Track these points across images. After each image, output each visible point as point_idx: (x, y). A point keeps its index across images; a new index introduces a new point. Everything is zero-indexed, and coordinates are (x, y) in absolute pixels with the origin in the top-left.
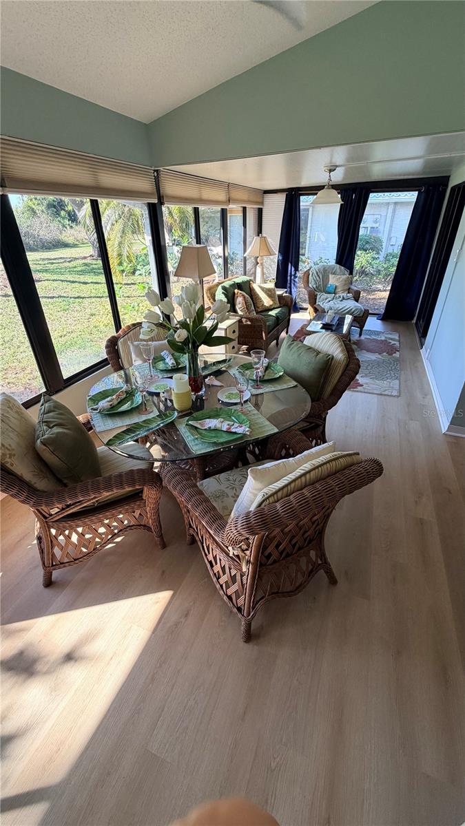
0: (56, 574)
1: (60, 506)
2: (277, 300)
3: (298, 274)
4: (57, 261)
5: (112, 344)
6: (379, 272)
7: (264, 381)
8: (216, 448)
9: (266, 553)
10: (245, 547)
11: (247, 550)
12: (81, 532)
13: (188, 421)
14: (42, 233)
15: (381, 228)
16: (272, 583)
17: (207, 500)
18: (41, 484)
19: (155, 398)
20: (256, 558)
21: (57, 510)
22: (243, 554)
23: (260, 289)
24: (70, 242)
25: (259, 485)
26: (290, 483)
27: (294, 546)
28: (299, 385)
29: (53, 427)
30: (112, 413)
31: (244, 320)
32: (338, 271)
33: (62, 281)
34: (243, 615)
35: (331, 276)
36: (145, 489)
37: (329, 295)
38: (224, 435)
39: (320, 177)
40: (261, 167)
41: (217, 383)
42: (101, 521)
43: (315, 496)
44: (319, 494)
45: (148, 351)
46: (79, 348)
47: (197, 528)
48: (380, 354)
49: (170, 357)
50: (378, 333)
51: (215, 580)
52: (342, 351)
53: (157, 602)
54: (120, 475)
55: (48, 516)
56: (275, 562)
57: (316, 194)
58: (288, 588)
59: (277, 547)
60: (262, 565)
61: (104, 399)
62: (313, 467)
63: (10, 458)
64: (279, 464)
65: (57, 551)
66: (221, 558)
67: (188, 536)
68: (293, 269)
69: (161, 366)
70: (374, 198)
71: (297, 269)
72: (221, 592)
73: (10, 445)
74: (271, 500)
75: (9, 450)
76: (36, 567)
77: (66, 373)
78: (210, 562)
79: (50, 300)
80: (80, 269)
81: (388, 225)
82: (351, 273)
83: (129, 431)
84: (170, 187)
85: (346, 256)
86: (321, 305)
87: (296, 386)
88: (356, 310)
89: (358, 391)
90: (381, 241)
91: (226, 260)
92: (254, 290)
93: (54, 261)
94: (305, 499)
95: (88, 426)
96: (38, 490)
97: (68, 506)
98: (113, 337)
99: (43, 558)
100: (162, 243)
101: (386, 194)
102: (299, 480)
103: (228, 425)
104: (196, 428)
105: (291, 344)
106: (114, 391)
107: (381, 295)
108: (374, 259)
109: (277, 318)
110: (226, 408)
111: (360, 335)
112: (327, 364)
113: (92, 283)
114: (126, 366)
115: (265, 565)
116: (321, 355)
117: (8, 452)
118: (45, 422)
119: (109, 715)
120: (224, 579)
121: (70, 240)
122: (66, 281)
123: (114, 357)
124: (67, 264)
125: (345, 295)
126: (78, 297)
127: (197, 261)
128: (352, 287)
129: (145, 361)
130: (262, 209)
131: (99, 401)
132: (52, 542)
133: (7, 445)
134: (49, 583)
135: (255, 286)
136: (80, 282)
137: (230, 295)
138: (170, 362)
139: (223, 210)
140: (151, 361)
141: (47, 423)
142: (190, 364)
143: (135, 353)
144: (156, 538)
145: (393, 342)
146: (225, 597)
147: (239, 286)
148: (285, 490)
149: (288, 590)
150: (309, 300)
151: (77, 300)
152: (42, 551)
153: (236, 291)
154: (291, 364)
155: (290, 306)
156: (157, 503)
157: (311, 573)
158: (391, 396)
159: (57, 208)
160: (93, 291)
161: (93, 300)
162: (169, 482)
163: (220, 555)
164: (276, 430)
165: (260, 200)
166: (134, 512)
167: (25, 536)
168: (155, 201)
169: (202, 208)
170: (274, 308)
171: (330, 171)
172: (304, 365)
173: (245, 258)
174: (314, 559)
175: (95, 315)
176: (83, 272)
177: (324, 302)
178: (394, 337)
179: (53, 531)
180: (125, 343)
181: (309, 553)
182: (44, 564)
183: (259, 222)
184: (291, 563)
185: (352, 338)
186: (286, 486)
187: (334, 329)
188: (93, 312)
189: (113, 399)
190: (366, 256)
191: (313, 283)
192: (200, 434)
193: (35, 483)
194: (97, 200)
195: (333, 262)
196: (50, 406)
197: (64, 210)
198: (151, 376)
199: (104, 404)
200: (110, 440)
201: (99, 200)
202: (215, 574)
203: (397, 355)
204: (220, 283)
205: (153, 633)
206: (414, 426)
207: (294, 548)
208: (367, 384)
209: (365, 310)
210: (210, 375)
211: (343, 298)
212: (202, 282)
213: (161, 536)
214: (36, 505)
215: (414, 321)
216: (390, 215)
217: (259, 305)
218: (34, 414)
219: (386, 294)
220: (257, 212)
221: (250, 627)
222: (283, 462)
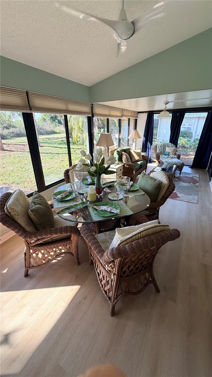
0: (30, 271)
1: (35, 239)
2: (142, 157)
3: (152, 147)
4: (51, 139)
5: (67, 173)
6: (191, 147)
7: (129, 191)
8: (104, 219)
9: (123, 270)
10: (113, 266)
11: (114, 268)
12: (43, 252)
13: (93, 206)
14: (47, 128)
15: (192, 128)
16: (126, 286)
17: (98, 242)
18: (28, 229)
19: (82, 196)
20: (118, 272)
21: (34, 241)
22: (112, 270)
23: (134, 152)
24: (57, 132)
25: (120, 236)
26: (133, 236)
27: (137, 269)
28: (146, 194)
29: (36, 204)
30: (62, 201)
31: (125, 165)
32: (170, 145)
33: (52, 147)
34: (111, 302)
35: (167, 148)
36: (72, 235)
37: (166, 156)
38: (108, 213)
39: (162, 107)
40: (137, 102)
41: (109, 191)
42: (52, 249)
43: (144, 243)
44: (146, 242)
45: (80, 176)
46: (55, 174)
47: (94, 256)
48: (189, 183)
49: (90, 179)
50: (189, 174)
51: (99, 282)
52: (167, 180)
53: (73, 290)
54: (61, 228)
55: (30, 243)
56: (127, 276)
57: (159, 113)
58: (134, 290)
59: (129, 268)
60: (121, 276)
61: (60, 194)
62: (145, 229)
63: (17, 216)
64: (131, 228)
65: (32, 260)
66: (103, 271)
67: (90, 260)
68: (150, 144)
69: (85, 182)
70: (187, 115)
71: (151, 144)
72: (102, 289)
73: (18, 211)
74: (124, 243)
75: (17, 212)
76: (23, 267)
77: (47, 184)
78: (98, 273)
79: (46, 154)
80: (60, 142)
81: (195, 126)
82: (176, 147)
83: (68, 208)
84: (97, 110)
85: (174, 139)
86: (162, 160)
87: (144, 194)
88: (178, 163)
89: (177, 200)
90: (192, 134)
91: (120, 140)
92: (131, 152)
93: (50, 139)
94: (139, 244)
95: (52, 206)
96: (27, 231)
97: (38, 240)
98: (68, 170)
99: (25, 263)
100: (92, 132)
101: (194, 113)
102: (138, 235)
103: (111, 209)
104: (96, 209)
105: (144, 176)
106: (64, 191)
107: (191, 156)
108: (188, 141)
109: (141, 165)
110: (111, 202)
111: (180, 174)
112: (159, 185)
113: (64, 148)
114: (72, 181)
115: (123, 277)
116: (156, 181)
117: (17, 213)
118: (34, 202)
119: (43, 343)
120: (104, 282)
121: (57, 131)
122: (54, 147)
123: (67, 178)
124: (55, 140)
125: (173, 156)
126: (58, 154)
127: (107, 140)
128: (177, 153)
129: (79, 180)
130: (137, 119)
131: (57, 195)
132: (30, 256)
133: (17, 211)
134: (27, 275)
135: (132, 151)
136: (59, 148)
137: (120, 154)
138: (90, 181)
139: (119, 119)
140: (81, 180)
141: (35, 203)
142: (97, 182)
143: (75, 176)
144: (76, 260)
145: (196, 178)
146: (104, 292)
147: (125, 151)
148: (131, 239)
149: (134, 292)
150: (156, 158)
151: (57, 155)
152: (25, 260)
153: (123, 153)
154: (143, 185)
155: (147, 160)
156: (77, 243)
157: (146, 285)
158: (193, 203)
159: (54, 119)
160: (64, 151)
161: (64, 155)
162: (82, 233)
163: (103, 270)
164: (132, 213)
165: (136, 116)
166: (67, 246)
167: (20, 253)
168: (91, 116)
169: (110, 118)
170: (140, 161)
171: (166, 104)
172: (149, 185)
173: (128, 139)
174: (148, 278)
175: (63, 161)
176: (60, 144)
177: (163, 159)
178: (196, 176)
179: (31, 251)
180: (72, 172)
181: (145, 274)
182: (26, 265)
183: (135, 125)
184: (136, 277)
185: (176, 176)
186: (131, 237)
187: (167, 171)
188: (63, 160)
189: (63, 195)
190: (185, 139)
191: (159, 150)
192: (98, 212)
193: (26, 228)
194: (67, 115)
195: (168, 142)
196: (37, 196)
197: (57, 120)
198: (81, 186)
199: (59, 197)
200: (59, 212)
201: (68, 116)
202: (100, 279)
203: (198, 184)
204: (116, 149)
205: (69, 305)
206: (204, 218)
207: (137, 270)
208: (182, 197)
209: (182, 163)
210: (106, 187)
211: (172, 158)
212: (108, 149)
213: (78, 259)
214: (25, 237)
215: (207, 169)
216: (196, 122)
217: (133, 159)
218: (30, 200)
219: (194, 157)
220: (135, 120)
221: (114, 308)
222: (132, 227)
